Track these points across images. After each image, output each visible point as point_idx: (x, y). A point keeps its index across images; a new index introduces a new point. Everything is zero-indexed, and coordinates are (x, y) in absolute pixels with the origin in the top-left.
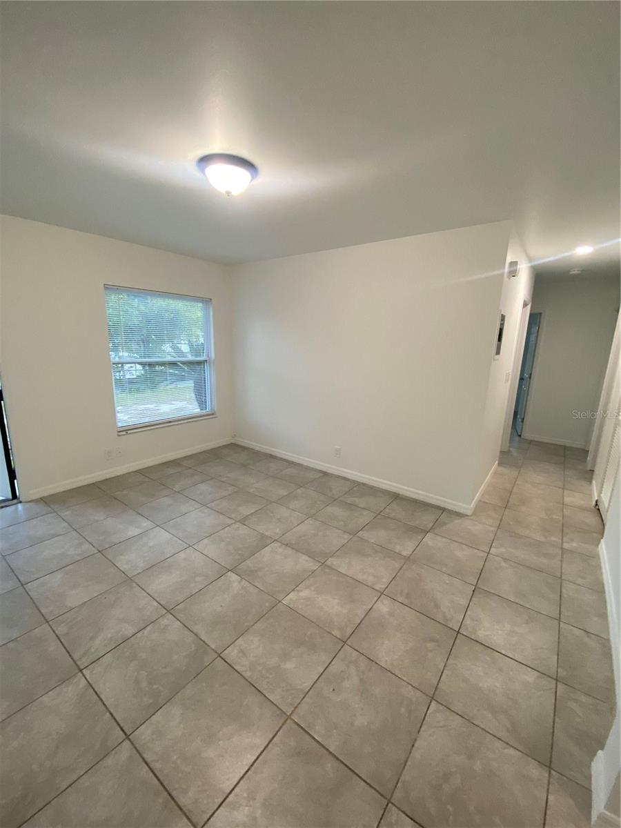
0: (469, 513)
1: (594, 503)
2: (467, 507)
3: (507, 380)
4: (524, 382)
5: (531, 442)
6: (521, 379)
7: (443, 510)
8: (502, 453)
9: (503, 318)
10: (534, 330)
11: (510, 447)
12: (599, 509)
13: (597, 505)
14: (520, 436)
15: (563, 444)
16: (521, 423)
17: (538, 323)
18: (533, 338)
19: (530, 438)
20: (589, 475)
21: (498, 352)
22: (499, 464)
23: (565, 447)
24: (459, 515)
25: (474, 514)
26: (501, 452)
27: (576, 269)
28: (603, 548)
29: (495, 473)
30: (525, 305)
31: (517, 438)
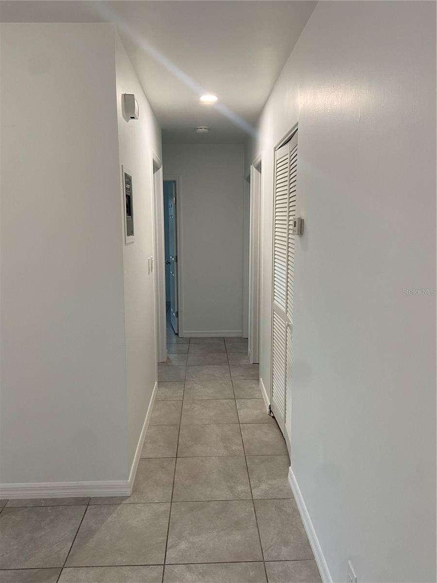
0: (128, 492)
1: (268, 410)
2: (123, 485)
3: (150, 270)
4: (171, 266)
5: (190, 340)
6: (168, 263)
7: (86, 502)
8: (161, 364)
9: (128, 180)
10: (172, 203)
11: (168, 353)
12: (274, 417)
13: (271, 411)
14: (177, 334)
15: (223, 336)
16: (176, 318)
17: (174, 195)
18: (172, 211)
19: (189, 336)
20: (254, 370)
21: (130, 232)
22: (158, 382)
23: (224, 339)
24: (112, 502)
25: (135, 490)
26: (159, 364)
27: (203, 127)
28: (293, 478)
29: (157, 401)
30: (156, 168)
31: (174, 339)
